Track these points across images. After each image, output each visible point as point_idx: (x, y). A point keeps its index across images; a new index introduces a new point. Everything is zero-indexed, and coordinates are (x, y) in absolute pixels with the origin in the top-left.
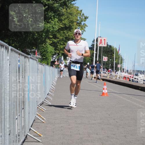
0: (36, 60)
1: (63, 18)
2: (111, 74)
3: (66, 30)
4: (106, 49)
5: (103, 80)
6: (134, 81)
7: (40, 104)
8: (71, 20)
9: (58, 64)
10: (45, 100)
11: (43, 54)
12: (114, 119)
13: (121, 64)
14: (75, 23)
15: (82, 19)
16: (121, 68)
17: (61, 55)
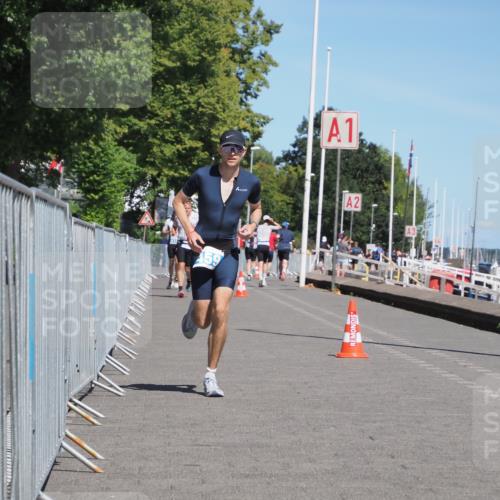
0: (63, 208)
1: (172, 30)
2: (376, 266)
3: (185, 80)
4: (357, 160)
5: (345, 290)
6: (474, 296)
7: (80, 392)
8: (209, 37)
9: (152, 223)
10: (99, 376)
11: (89, 182)
12: (393, 457)
13: (418, 223)
14: (223, 49)
15: (254, 33)
16: (418, 239)
17: (164, 186)
